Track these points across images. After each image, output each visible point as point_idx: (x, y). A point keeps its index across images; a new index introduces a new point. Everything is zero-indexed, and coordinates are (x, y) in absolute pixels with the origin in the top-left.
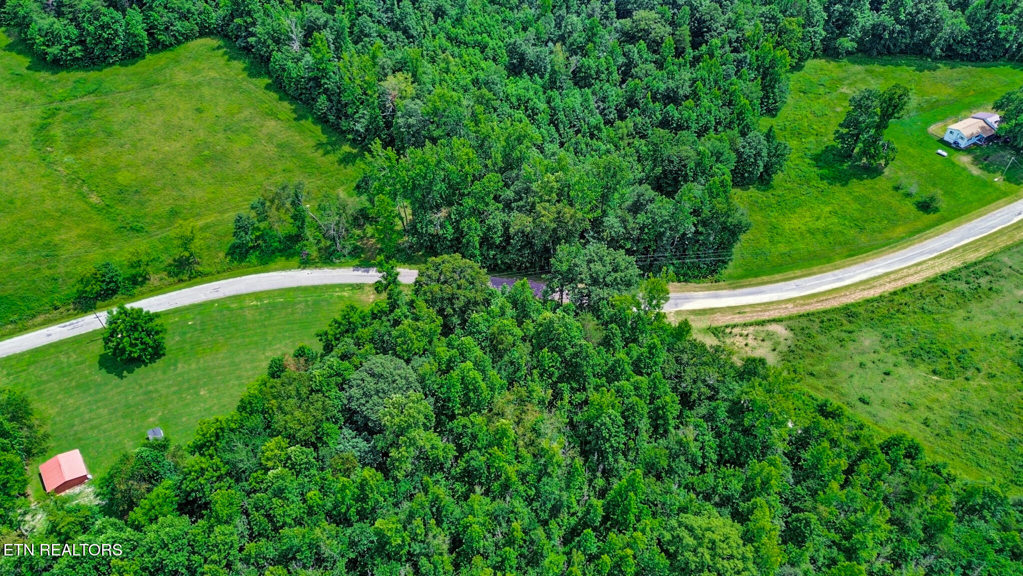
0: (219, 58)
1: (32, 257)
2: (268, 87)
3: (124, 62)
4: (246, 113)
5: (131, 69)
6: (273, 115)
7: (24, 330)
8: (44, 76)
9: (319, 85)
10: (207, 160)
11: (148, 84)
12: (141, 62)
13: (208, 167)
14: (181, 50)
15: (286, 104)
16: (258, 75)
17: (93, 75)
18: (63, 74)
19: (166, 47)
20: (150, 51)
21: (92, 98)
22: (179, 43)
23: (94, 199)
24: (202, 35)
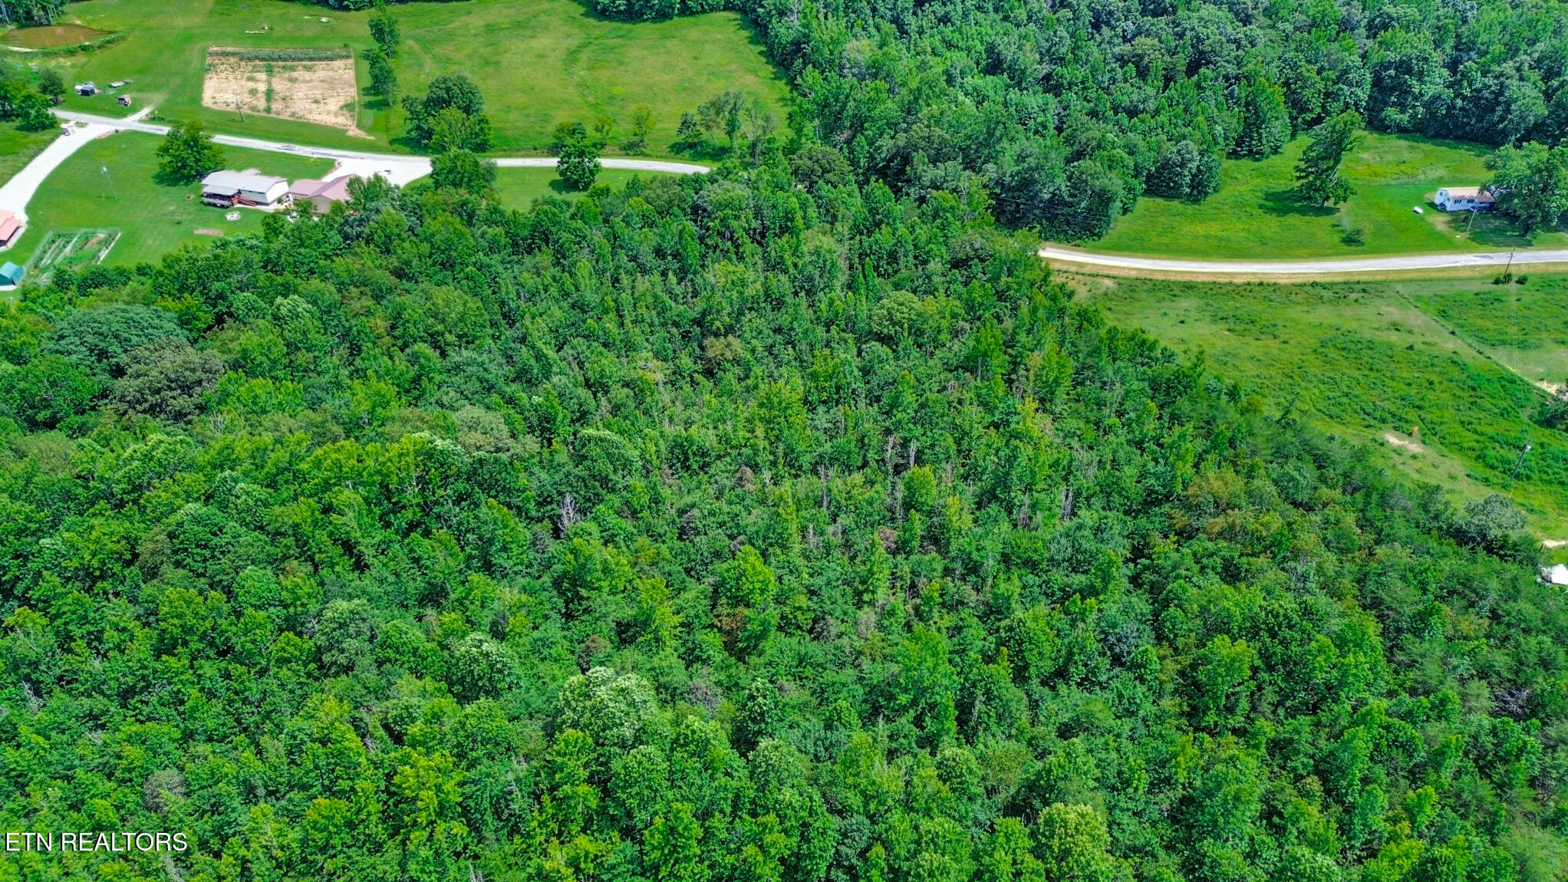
0: (732, 27)
1: (532, 119)
2: (761, 53)
3: (654, 20)
4: (734, 67)
5: (658, 25)
6: (754, 72)
7: (510, 156)
8: (592, 21)
9: (799, 50)
10: (685, 89)
11: (665, 37)
12: (668, 22)
13: (683, 94)
14: (702, 17)
15: (770, 68)
16: (758, 43)
17: (628, 26)
18: (606, 23)
19: (692, 14)
20: (678, 15)
21: (620, 40)
22: (704, 11)
23: (590, 99)
24: (725, 9)
